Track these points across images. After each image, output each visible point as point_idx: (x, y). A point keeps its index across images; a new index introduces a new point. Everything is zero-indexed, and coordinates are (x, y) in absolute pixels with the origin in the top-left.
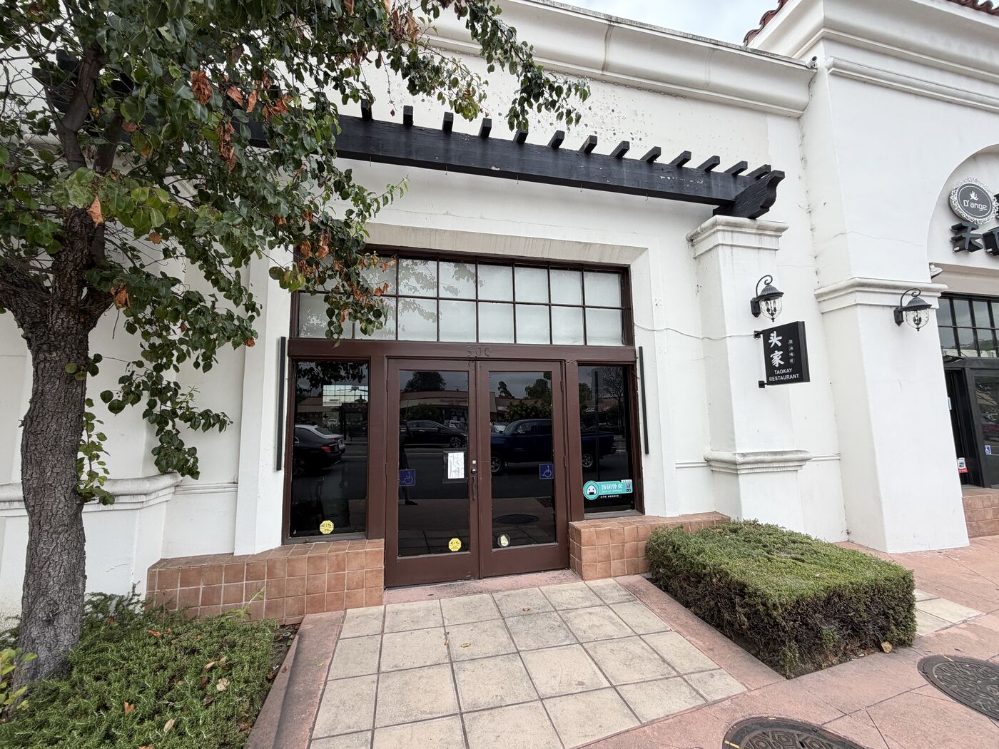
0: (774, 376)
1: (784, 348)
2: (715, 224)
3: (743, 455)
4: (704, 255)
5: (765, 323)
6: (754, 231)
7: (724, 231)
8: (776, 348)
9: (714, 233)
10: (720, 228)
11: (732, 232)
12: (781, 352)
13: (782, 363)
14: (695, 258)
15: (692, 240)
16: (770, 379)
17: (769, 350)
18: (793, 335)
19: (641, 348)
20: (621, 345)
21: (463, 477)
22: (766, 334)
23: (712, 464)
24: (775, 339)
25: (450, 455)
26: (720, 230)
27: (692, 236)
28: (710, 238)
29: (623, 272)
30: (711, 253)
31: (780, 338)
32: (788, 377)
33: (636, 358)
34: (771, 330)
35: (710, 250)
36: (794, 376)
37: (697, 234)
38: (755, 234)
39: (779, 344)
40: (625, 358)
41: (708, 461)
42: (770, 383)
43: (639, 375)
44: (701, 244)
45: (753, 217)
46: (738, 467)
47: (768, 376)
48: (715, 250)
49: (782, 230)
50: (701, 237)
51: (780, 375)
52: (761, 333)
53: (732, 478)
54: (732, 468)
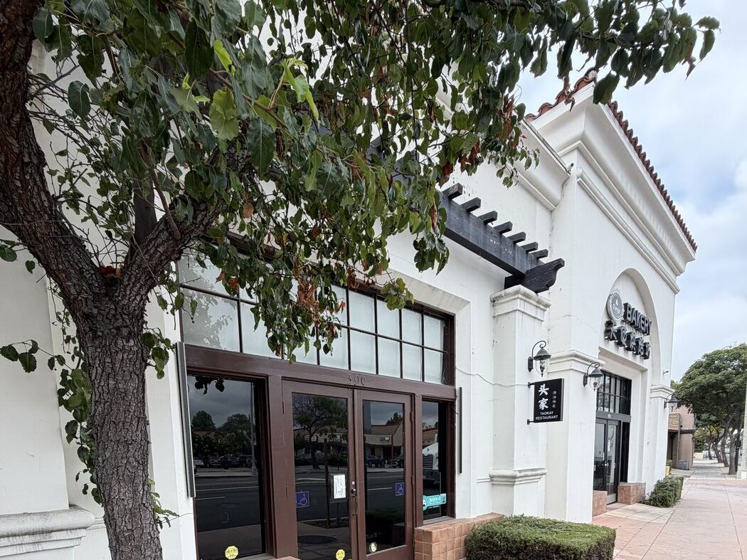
0: (539, 416)
1: (549, 397)
2: (517, 292)
3: (520, 471)
4: (502, 317)
5: (537, 376)
6: (535, 303)
7: (521, 299)
8: (544, 396)
9: (514, 299)
10: (520, 296)
11: (525, 301)
12: (547, 400)
13: (547, 407)
14: (494, 317)
15: (494, 301)
16: (537, 418)
17: (538, 397)
18: (556, 387)
19: (461, 389)
20: (440, 383)
21: (345, 497)
22: (538, 385)
23: (494, 479)
24: (543, 390)
25: (335, 477)
26: (519, 298)
27: (496, 298)
28: (510, 303)
29: (448, 321)
30: (509, 315)
31: (548, 389)
32: (550, 417)
33: (456, 396)
34: (542, 383)
35: (509, 313)
36: (555, 417)
37: (500, 297)
38: (534, 306)
39: (546, 394)
40: (445, 393)
41: (492, 477)
42: (535, 421)
43: (457, 410)
44: (500, 306)
45: (537, 292)
46: (516, 480)
47: (535, 416)
48: (513, 314)
49: (547, 306)
50: (503, 301)
51: (544, 416)
52: (533, 384)
53: (509, 488)
54: (511, 480)
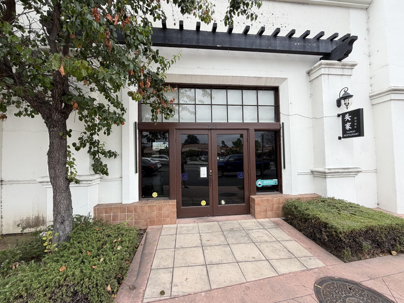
0: (346, 134)
1: (352, 121)
2: (320, 65)
3: (329, 169)
4: (315, 80)
5: (343, 109)
6: (340, 67)
7: (325, 67)
8: (348, 121)
9: (320, 69)
10: (322, 66)
11: (329, 68)
12: (350, 123)
13: (351, 128)
14: (310, 81)
15: (309, 73)
16: (344, 135)
17: (344, 122)
18: (357, 115)
19: (283, 123)
20: (274, 122)
21: (206, 177)
22: (344, 115)
23: (314, 173)
24: (347, 117)
25: (201, 168)
27: (309, 71)
28: (318, 72)
29: (276, 90)
30: (318, 78)
31: (350, 116)
32: (353, 134)
33: (281, 127)
34: (346, 113)
35: (318, 77)
36: (356, 134)
37: (311, 70)
38: (341, 68)
39: (350, 119)
40: (276, 127)
41: (312, 172)
42: (344, 137)
43: (282, 135)
44: (313, 75)
45: (340, 60)
46: (326, 175)
47: (343, 134)
48: (320, 77)
49: (354, 65)
50: (313, 72)
51: (349, 133)
52: (341, 115)
53: (323, 179)
54: (323, 175)
